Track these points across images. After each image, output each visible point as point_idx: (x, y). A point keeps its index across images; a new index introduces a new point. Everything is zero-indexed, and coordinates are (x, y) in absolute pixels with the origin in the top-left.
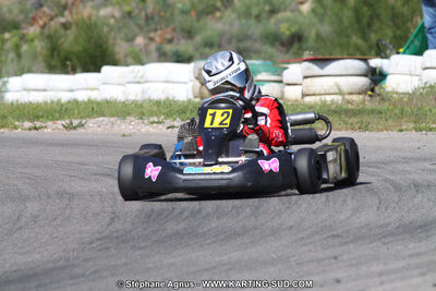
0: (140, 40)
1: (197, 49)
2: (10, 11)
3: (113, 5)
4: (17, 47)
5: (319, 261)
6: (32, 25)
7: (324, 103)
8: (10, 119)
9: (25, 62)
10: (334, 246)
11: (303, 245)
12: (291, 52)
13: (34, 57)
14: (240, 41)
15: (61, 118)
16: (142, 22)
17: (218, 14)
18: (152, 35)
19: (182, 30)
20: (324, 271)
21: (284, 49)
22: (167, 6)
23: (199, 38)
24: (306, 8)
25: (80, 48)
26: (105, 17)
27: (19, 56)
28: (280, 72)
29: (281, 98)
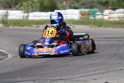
0: (64, 3)
1: (80, 6)
4: (32, 5)
5: (115, 64)
7: (115, 21)
8: (31, 24)
9: (34, 9)
10: (119, 60)
12: (105, 6)
13: (37, 7)
14: (92, 3)
15: (44, 24)
18: (68, 2)
19: (76, 0)
20: (117, 67)
21: (103, 6)
23: (80, 3)
25: (49, 5)
27: (32, 7)
28: (102, 12)
29: (103, 19)
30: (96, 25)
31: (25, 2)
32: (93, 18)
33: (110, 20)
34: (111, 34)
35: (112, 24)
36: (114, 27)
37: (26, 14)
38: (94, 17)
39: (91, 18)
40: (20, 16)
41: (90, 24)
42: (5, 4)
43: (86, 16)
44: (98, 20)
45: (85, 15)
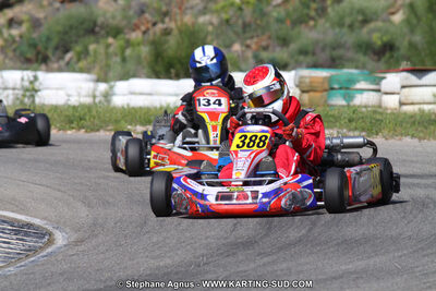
0: (237, 47)
1: (292, 57)
2: (114, 17)
3: (212, 12)
6: (134, 30)
7: (422, 111)
8: (123, 122)
9: (131, 66)
11: (424, 256)
12: (383, 60)
13: (139, 62)
14: (334, 49)
16: (239, 30)
17: (312, 23)
18: (248, 42)
19: (278, 38)
21: (376, 57)
22: (263, 14)
23: (293, 47)
24: (398, 18)
25: (183, 54)
26: (204, 24)
27: (124, 60)
28: (378, 81)
29: (380, 106)
30: (356, 129)
31: (97, 42)
32: (344, 103)
33: (406, 108)
34: (417, 162)
35: (414, 123)
36: (421, 135)
37: (102, 87)
38: (348, 97)
39: (338, 101)
40: (84, 93)
41: (338, 124)
42: (25, 48)
43: (318, 95)
44: (364, 109)
45: (315, 91)
